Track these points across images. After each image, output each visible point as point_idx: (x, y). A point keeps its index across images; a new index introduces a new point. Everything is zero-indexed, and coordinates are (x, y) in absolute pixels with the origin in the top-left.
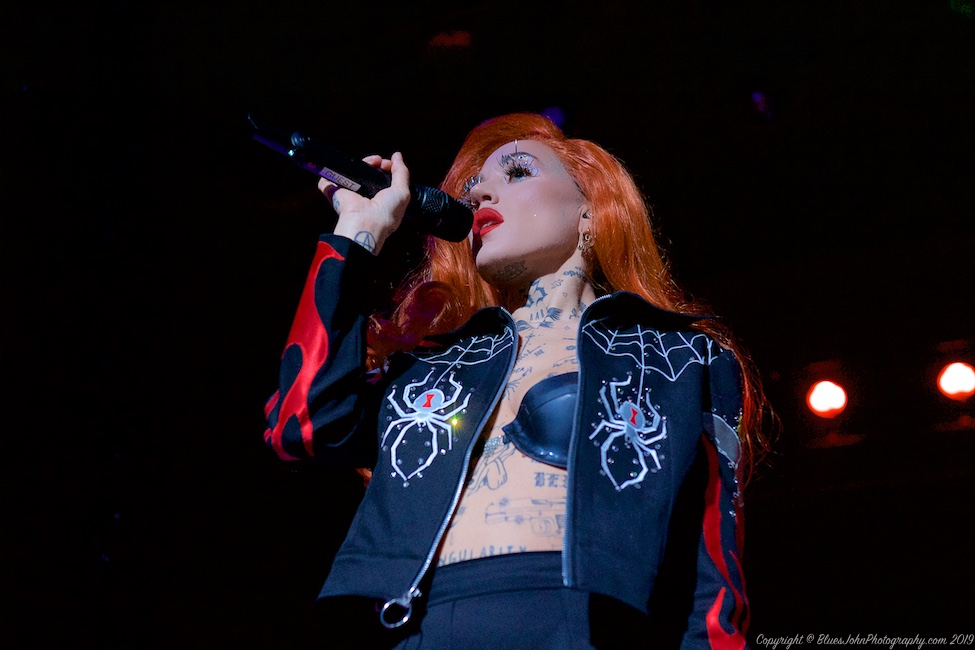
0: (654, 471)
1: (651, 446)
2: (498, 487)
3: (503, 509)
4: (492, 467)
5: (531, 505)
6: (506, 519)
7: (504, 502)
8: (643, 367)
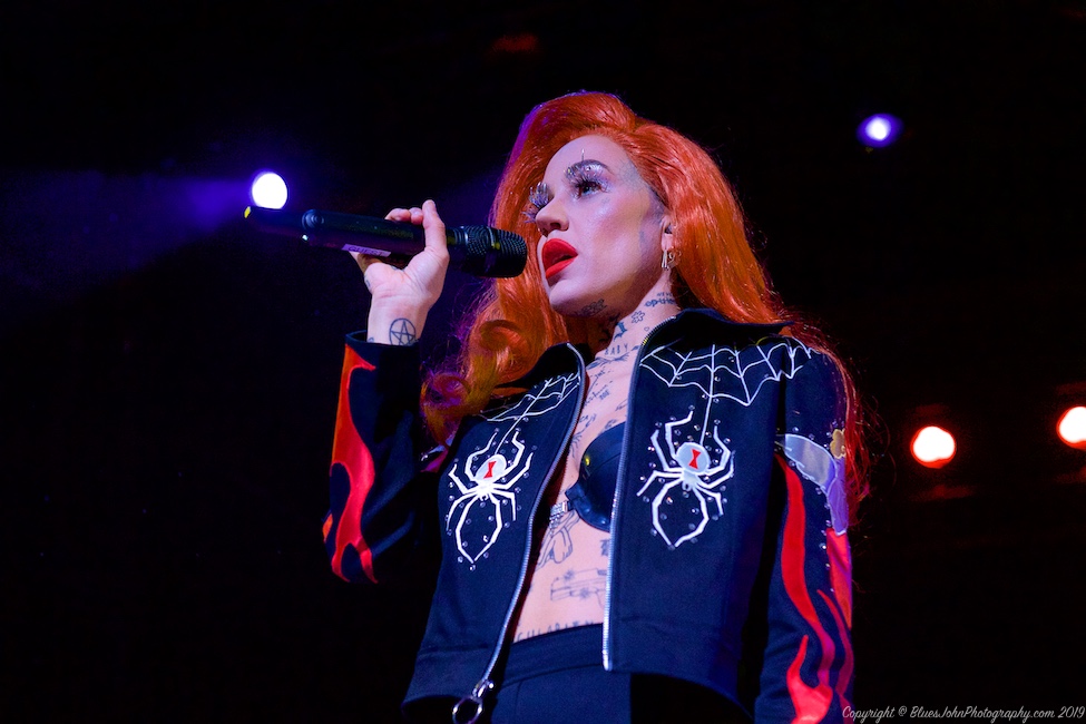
0: (715, 518)
1: (714, 490)
2: (564, 559)
3: (568, 584)
4: (558, 537)
5: (597, 576)
6: (571, 593)
7: (569, 575)
8: (711, 396)
